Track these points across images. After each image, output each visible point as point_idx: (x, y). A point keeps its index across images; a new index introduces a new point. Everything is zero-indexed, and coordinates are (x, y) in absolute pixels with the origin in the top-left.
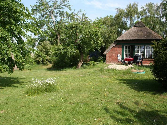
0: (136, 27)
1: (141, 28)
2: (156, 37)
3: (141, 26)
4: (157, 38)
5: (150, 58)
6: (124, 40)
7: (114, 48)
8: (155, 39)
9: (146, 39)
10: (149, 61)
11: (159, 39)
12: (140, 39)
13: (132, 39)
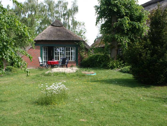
0: (53, 26)
1: (59, 28)
2: (76, 39)
3: (59, 25)
4: (78, 39)
5: (71, 60)
6: (44, 40)
7: (31, 49)
8: (76, 40)
9: (67, 40)
10: (70, 64)
11: (80, 41)
12: (62, 40)
13: (52, 40)
